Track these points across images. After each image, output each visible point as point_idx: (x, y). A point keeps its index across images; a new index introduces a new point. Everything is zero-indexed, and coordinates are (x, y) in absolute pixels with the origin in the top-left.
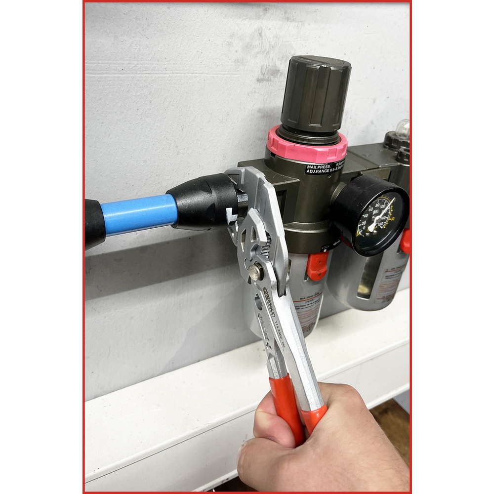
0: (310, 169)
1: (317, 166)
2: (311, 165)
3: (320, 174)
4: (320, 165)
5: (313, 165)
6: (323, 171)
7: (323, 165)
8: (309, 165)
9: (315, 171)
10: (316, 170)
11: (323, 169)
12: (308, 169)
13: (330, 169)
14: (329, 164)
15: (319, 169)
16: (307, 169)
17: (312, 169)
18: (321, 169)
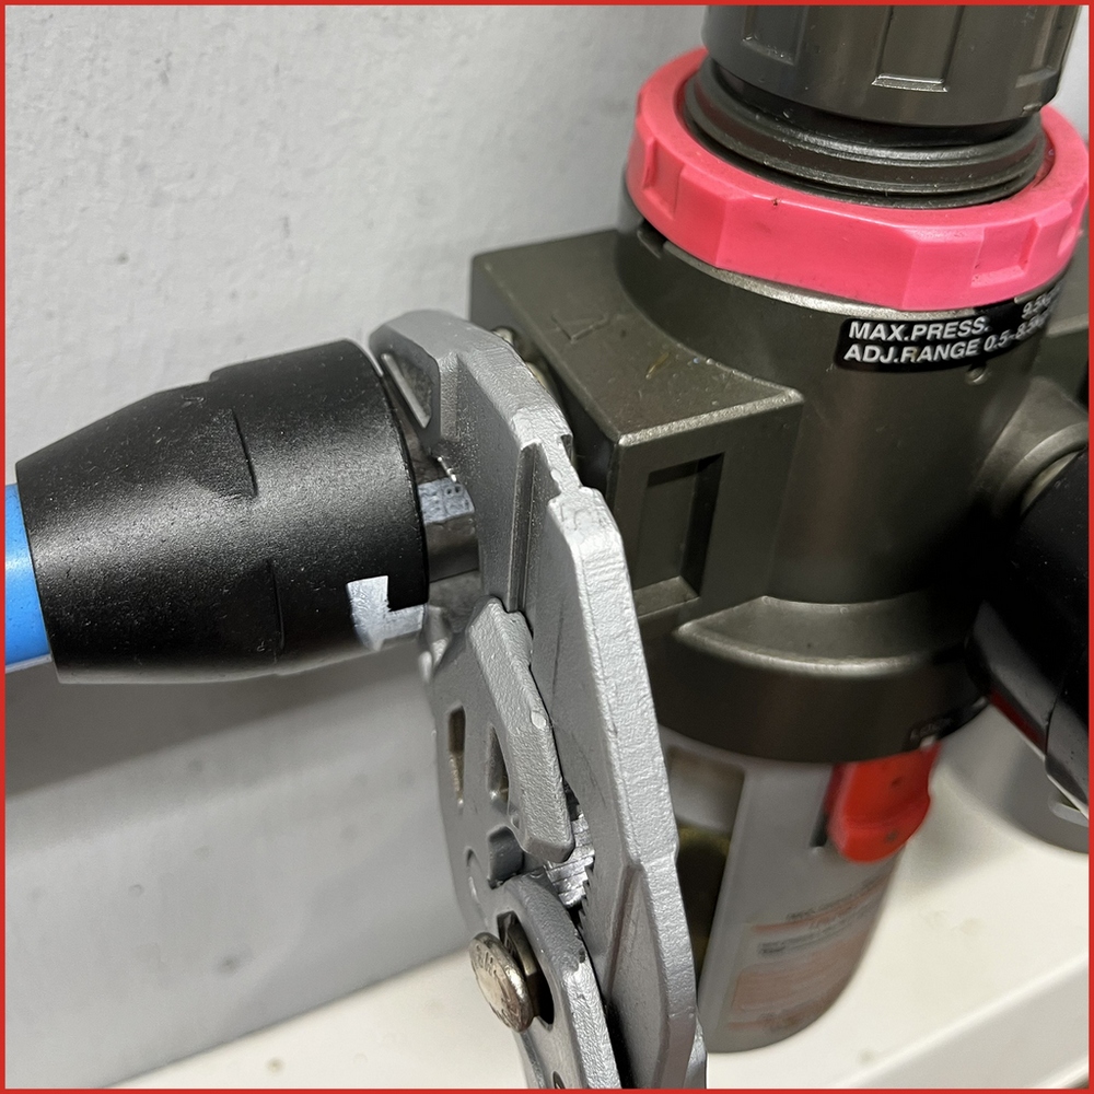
0: (863, 343)
1: (910, 325)
2: (874, 323)
3: (926, 366)
4: (928, 323)
5: (888, 323)
6: (944, 353)
7: (945, 322)
8: (862, 321)
9: (898, 355)
10: (899, 346)
11: (944, 342)
12: (855, 341)
13: (984, 336)
14: (980, 310)
15: (922, 342)
16: (846, 342)
17: (877, 342)
18: (934, 343)
